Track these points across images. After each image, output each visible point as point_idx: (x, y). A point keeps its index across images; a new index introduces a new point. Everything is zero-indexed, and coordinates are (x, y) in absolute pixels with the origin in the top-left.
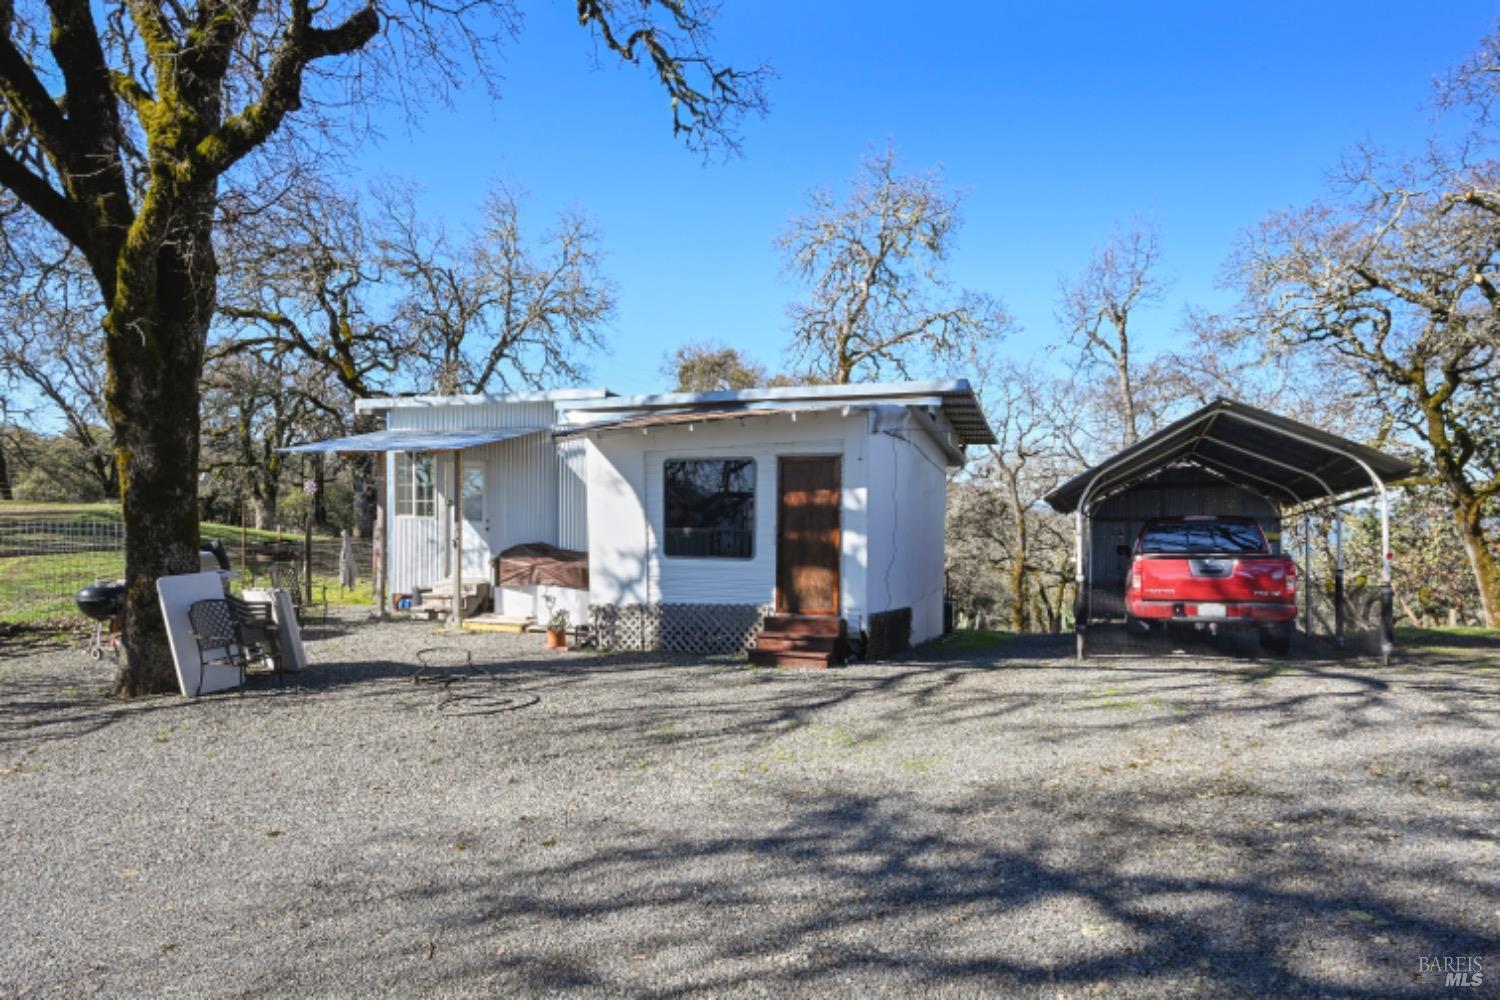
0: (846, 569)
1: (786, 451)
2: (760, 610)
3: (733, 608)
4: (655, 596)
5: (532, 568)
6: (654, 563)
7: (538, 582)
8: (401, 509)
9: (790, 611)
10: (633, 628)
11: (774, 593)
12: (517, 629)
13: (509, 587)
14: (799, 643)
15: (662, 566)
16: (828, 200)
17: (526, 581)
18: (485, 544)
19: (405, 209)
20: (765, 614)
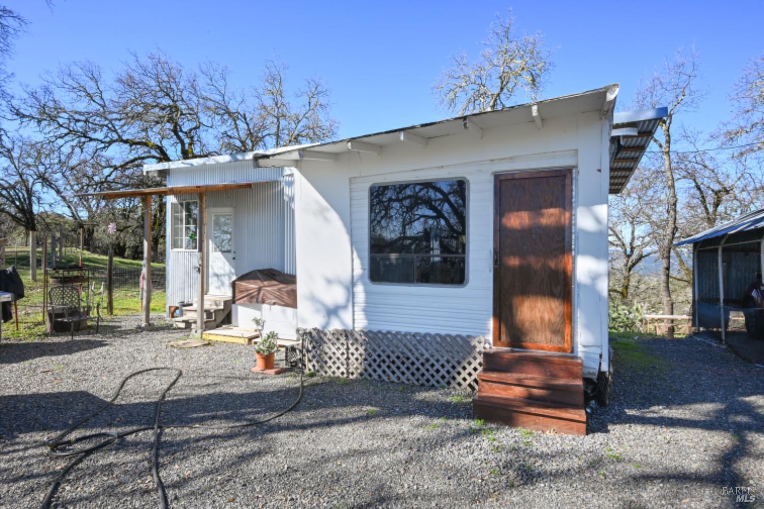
0: (579, 298)
1: (504, 167)
2: (474, 342)
3: (444, 338)
4: (361, 323)
5: (259, 290)
6: (359, 289)
7: (263, 302)
8: (175, 245)
9: (509, 345)
10: (338, 354)
11: (491, 324)
12: (244, 341)
13: (243, 305)
14: (536, 391)
15: (367, 292)
16: (465, 61)
17: (255, 300)
18: (233, 271)
19: (222, 83)
20: (479, 348)
